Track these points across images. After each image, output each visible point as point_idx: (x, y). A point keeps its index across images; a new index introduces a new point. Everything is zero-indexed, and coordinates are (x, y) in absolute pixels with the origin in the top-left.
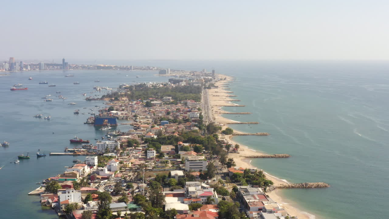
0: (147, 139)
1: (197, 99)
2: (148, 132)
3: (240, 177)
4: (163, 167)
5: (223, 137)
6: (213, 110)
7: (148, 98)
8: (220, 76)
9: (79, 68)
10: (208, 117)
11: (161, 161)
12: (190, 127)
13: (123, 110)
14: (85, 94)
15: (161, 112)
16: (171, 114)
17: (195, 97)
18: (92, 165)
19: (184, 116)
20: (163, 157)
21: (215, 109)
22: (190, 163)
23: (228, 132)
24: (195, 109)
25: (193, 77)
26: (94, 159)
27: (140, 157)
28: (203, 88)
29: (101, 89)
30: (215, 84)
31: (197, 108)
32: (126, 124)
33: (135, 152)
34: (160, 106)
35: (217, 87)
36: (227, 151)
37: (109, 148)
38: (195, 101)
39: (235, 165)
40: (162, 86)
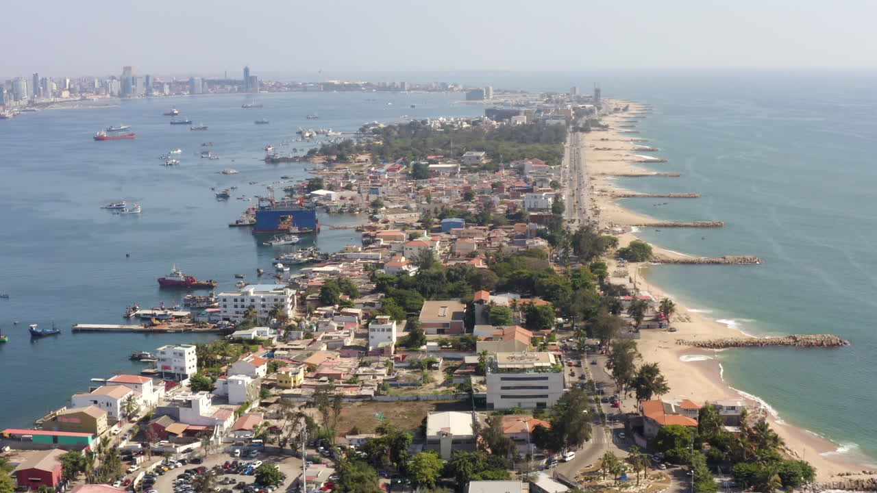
0: (386, 279)
1: (553, 158)
2: (394, 255)
3: (685, 443)
4: (413, 385)
5: (622, 269)
6: (595, 187)
7: (423, 156)
8: (613, 104)
9: (282, 90)
10: (578, 207)
11: (412, 362)
12: (524, 237)
13: (348, 187)
14: (269, 147)
15: (449, 193)
16: (477, 199)
17: (548, 153)
18: (179, 375)
19: (512, 203)
20: (422, 344)
21: (600, 184)
22: (503, 379)
23: (636, 253)
24: (544, 185)
25: (547, 105)
26: (182, 355)
27: (348, 344)
28: (571, 130)
29: (315, 135)
30: (600, 120)
31: (551, 180)
32: (346, 228)
33: (335, 325)
34: (453, 175)
35: (605, 128)
36: (634, 323)
37: (258, 308)
38: (546, 164)
39: (663, 389)
40: (469, 126)
